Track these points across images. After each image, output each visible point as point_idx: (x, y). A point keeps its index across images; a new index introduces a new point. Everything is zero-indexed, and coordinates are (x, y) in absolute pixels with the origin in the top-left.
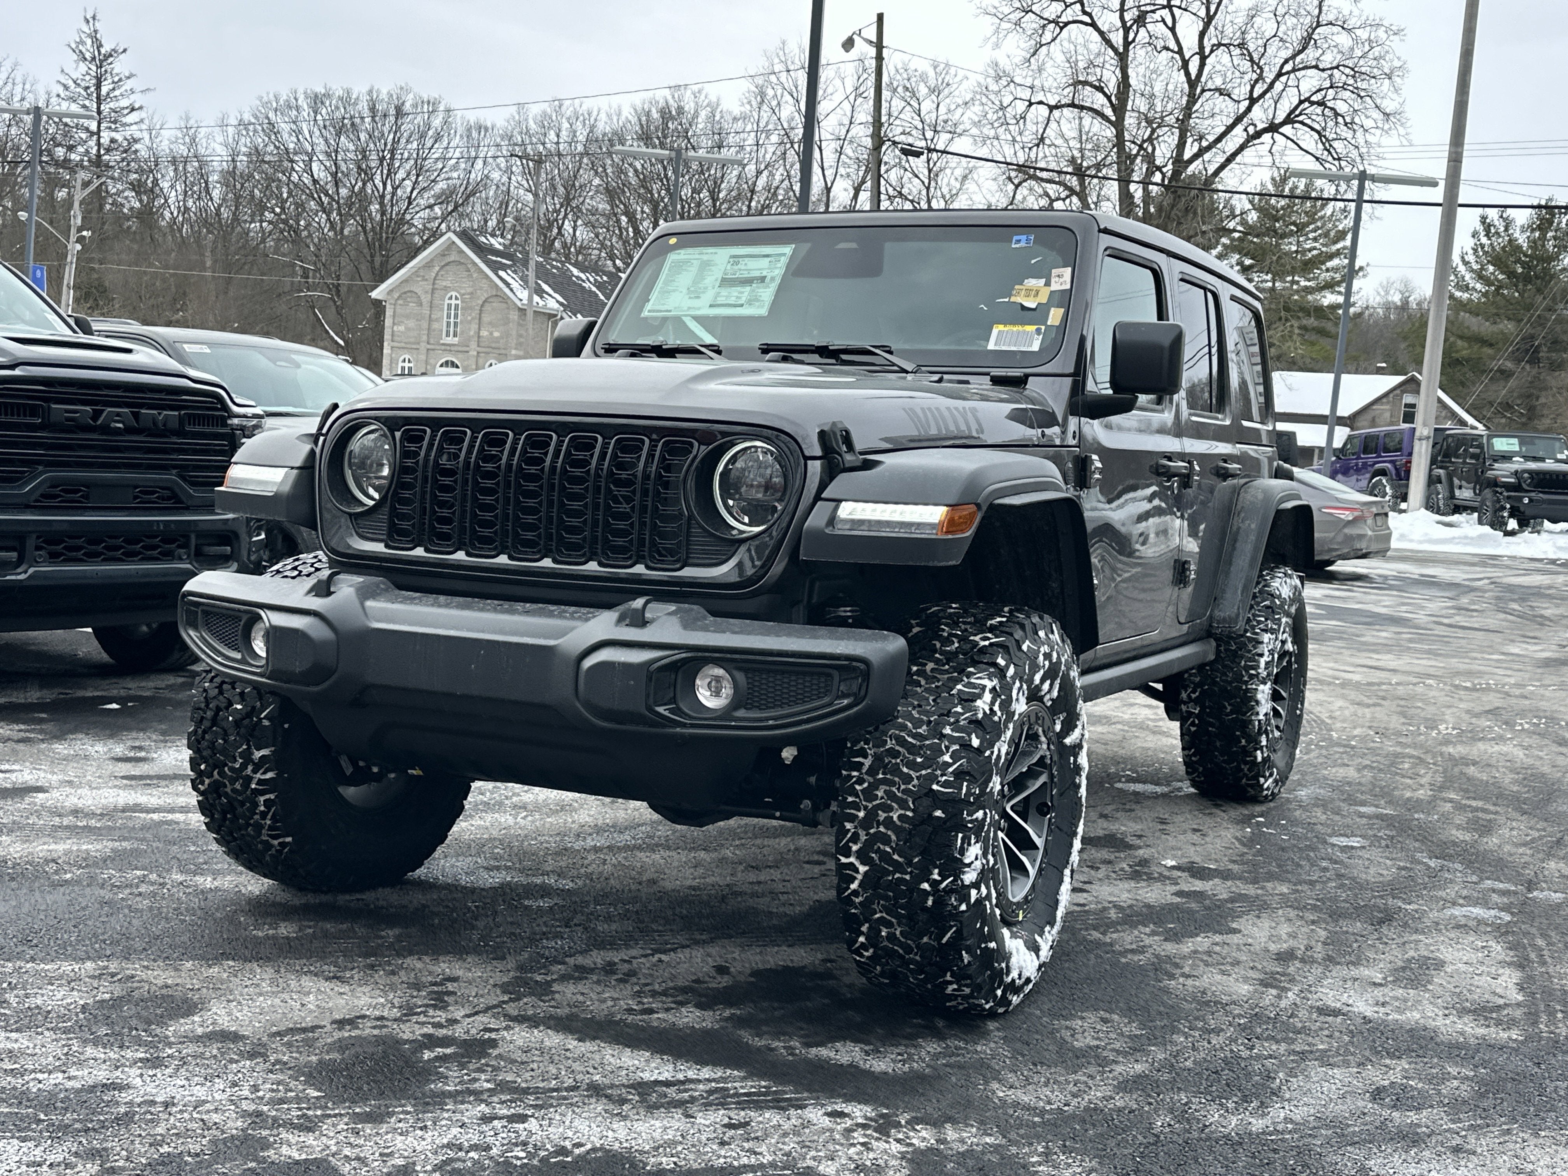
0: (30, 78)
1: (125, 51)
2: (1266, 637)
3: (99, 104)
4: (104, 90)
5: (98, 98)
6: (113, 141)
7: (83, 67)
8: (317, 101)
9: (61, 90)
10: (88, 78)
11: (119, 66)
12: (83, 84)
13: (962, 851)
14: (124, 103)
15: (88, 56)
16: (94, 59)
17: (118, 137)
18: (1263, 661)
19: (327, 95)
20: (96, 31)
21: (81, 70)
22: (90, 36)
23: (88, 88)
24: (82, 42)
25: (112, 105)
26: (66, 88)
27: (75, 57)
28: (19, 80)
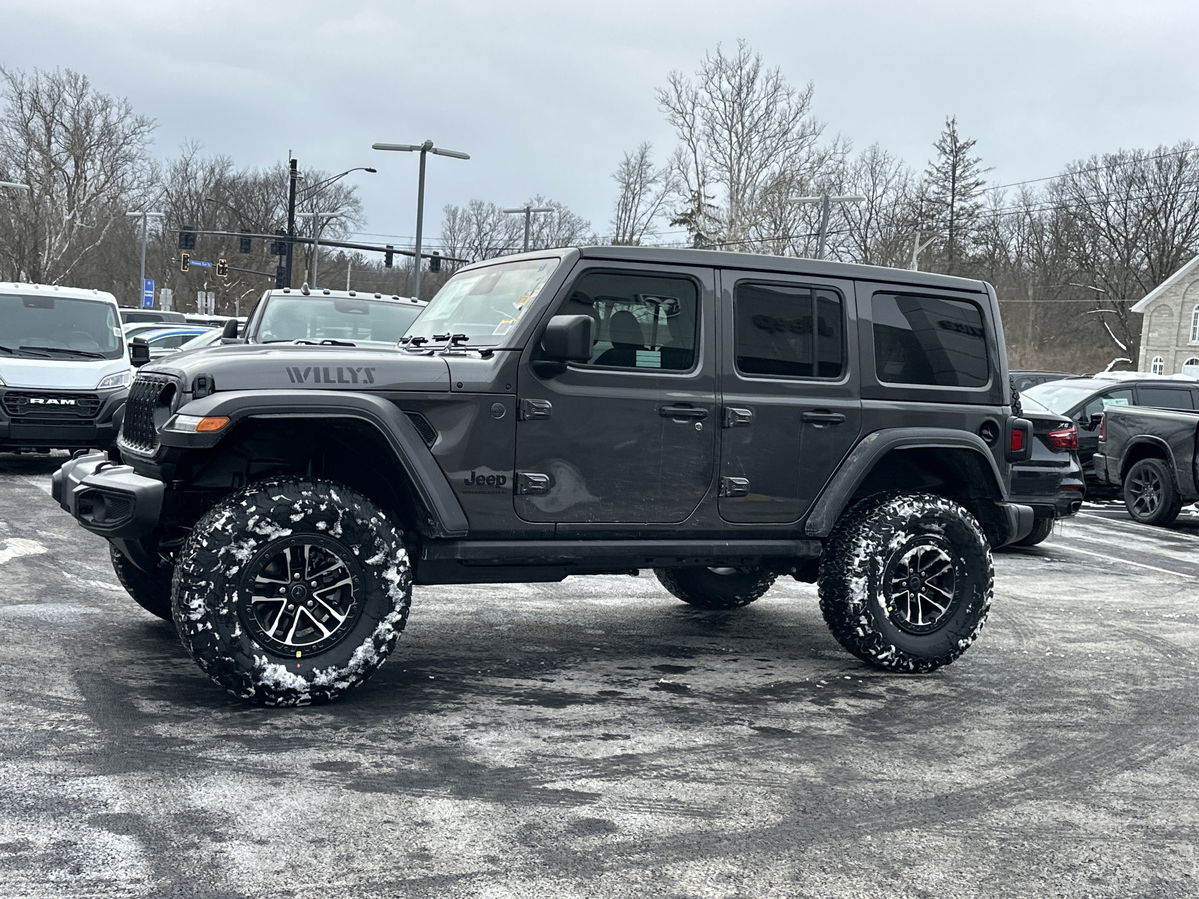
0: (912, 170)
1: (974, 143)
2: (864, 543)
3: (954, 183)
4: (958, 172)
5: (953, 179)
6: (962, 209)
7: (944, 158)
8: (1113, 163)
9: (926, 176)
10: (946, 166)
11: (970, 155)
12: (943, 170)
13: (187, 601)
14: (972, 180)
15: (948, 149)
16: (952, 151)
17: (966, 205)
18: (857, 561)
19: (1122, 157)
20: (954, 132)
21: (942, 161)
22: (950, 135)
23: (947, 172)
24: (945, 141)
25: (963, 183)
26: (930, 174)
27: (939, 151)
28: (903, 173)
